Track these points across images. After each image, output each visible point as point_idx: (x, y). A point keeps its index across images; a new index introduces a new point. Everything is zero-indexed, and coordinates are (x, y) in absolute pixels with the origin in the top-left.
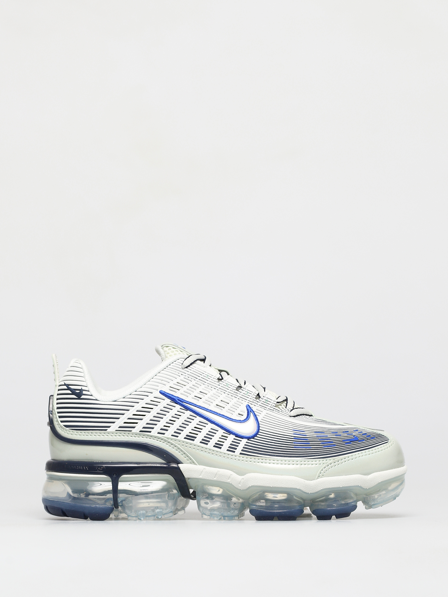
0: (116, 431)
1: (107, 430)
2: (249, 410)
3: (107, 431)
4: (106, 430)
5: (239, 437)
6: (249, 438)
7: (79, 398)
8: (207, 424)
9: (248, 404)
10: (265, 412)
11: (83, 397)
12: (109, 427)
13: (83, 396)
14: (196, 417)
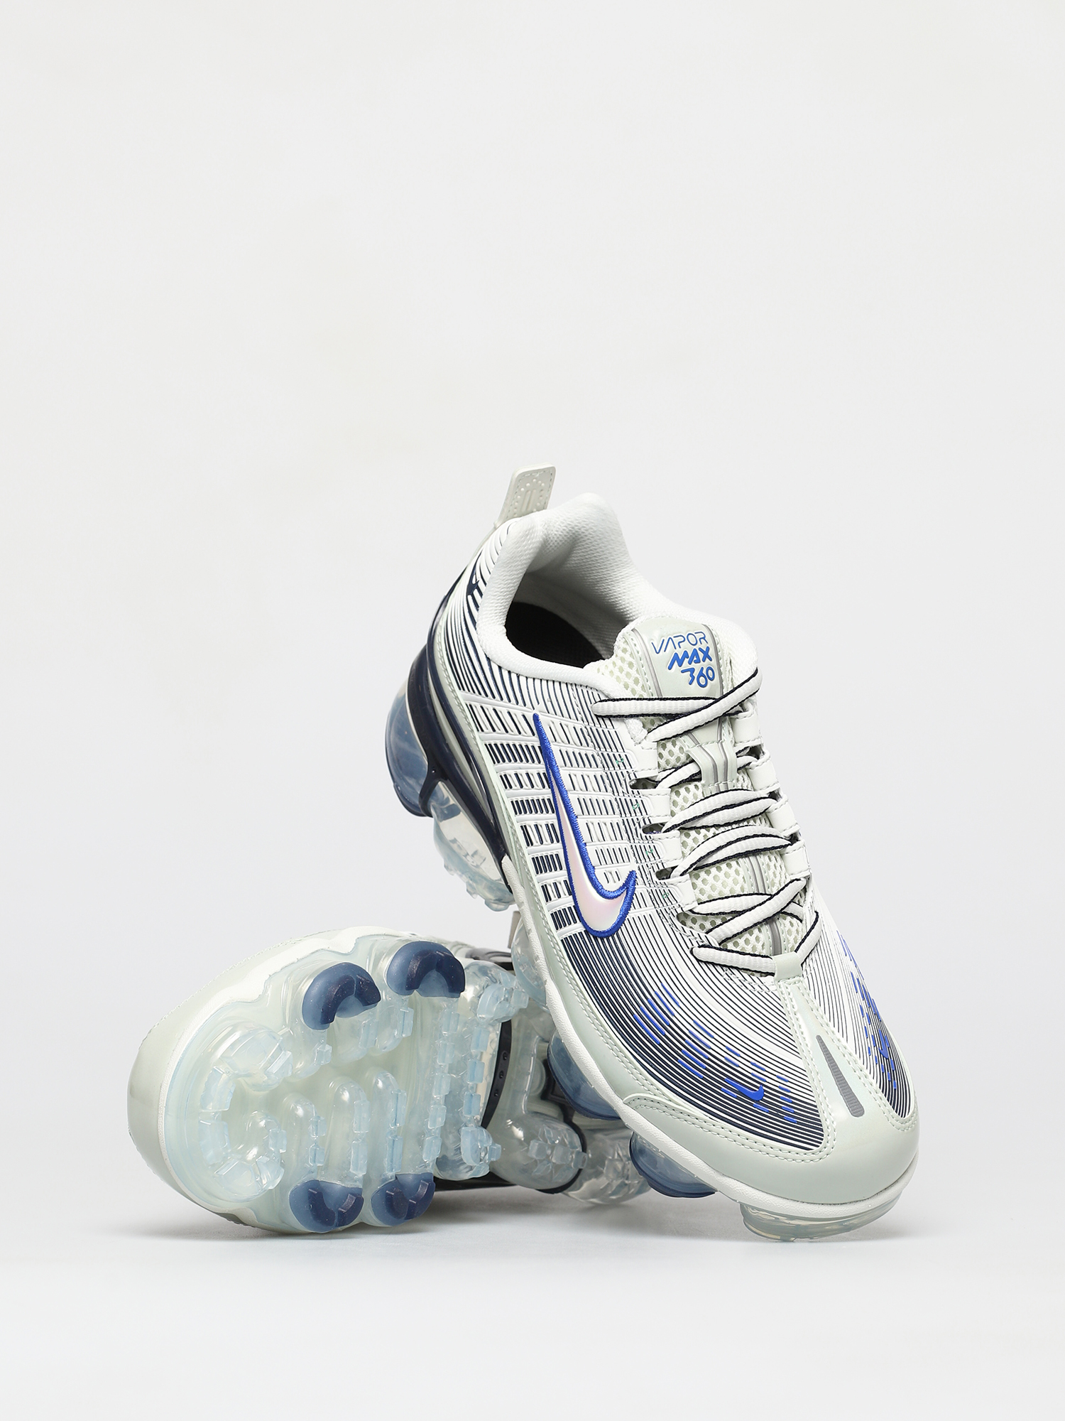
2: (629, 884)
5: (577, 913)
6: (588, 931)
9: (638, 872)
10: (650, 910)
14: (552, 811)
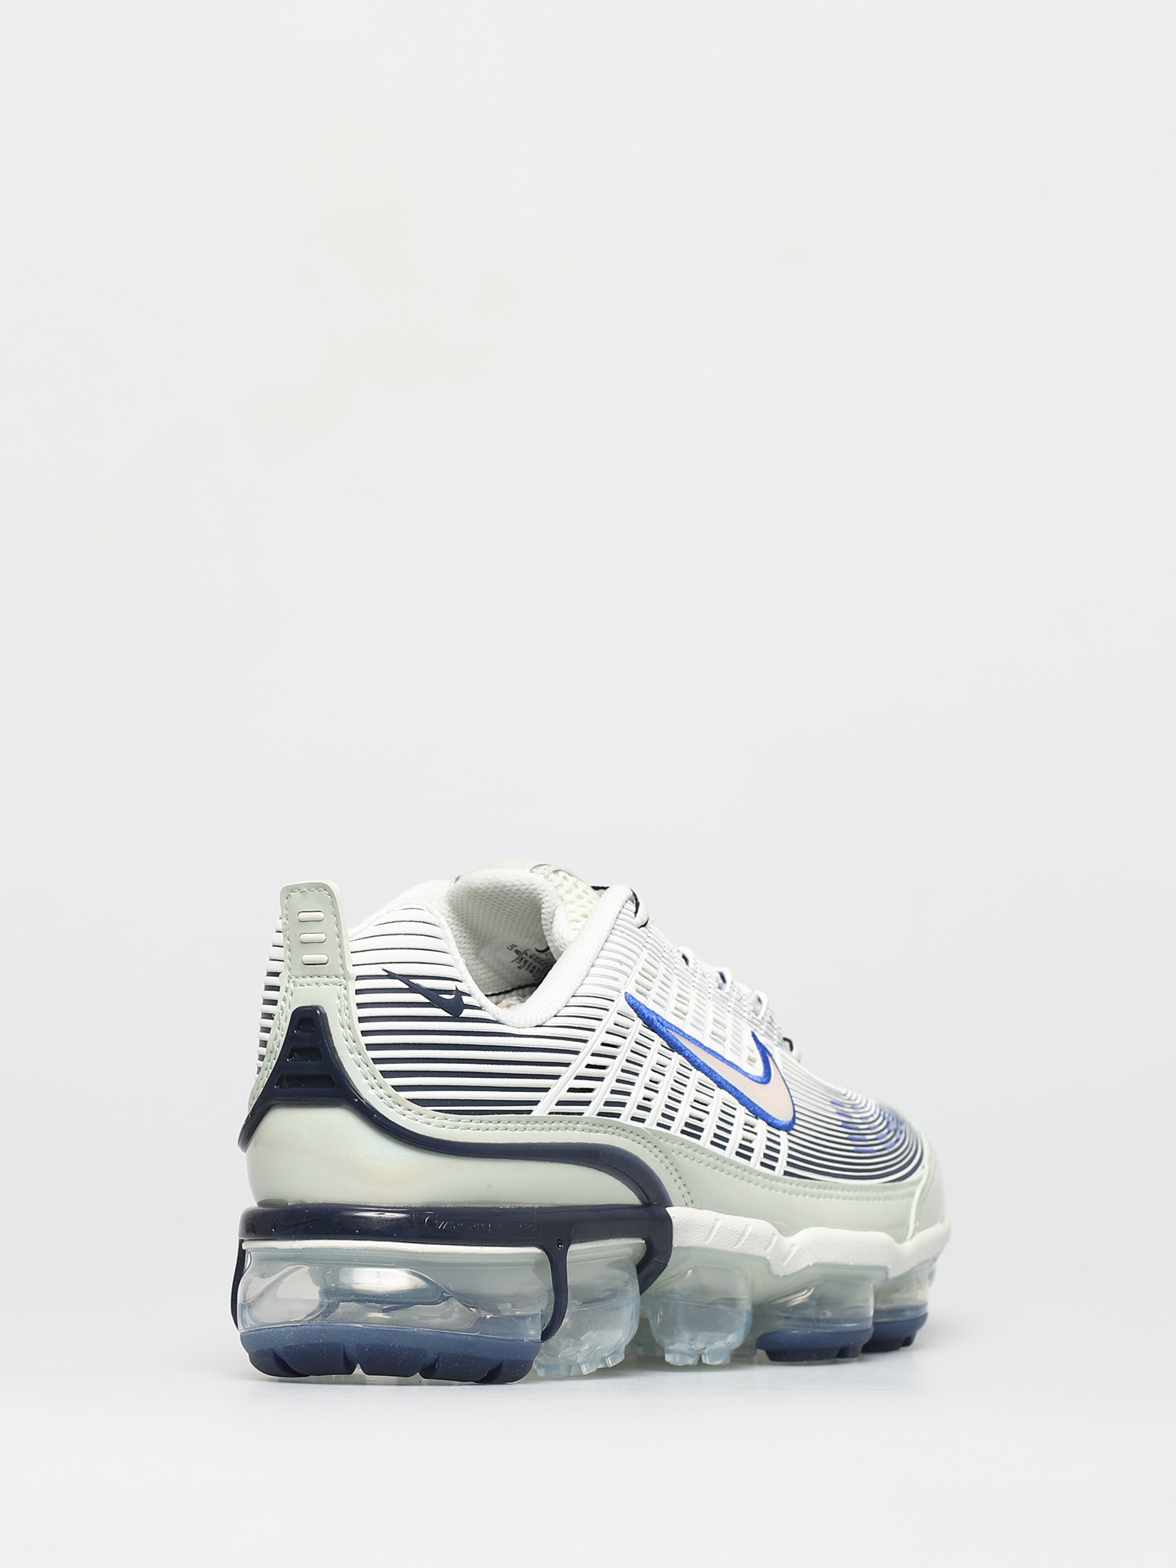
0: (550, 1113)
1: (532, 1111)
3: (532, 1114)
4: (529, 1112)
5: (773, 1127)
7: (456, 1017)
8: (713, 1090)
9: (751, 1029)
11: (466, 1013)
12: (535, 1103)
13: (465, 1010)
14: (691, 1070)
